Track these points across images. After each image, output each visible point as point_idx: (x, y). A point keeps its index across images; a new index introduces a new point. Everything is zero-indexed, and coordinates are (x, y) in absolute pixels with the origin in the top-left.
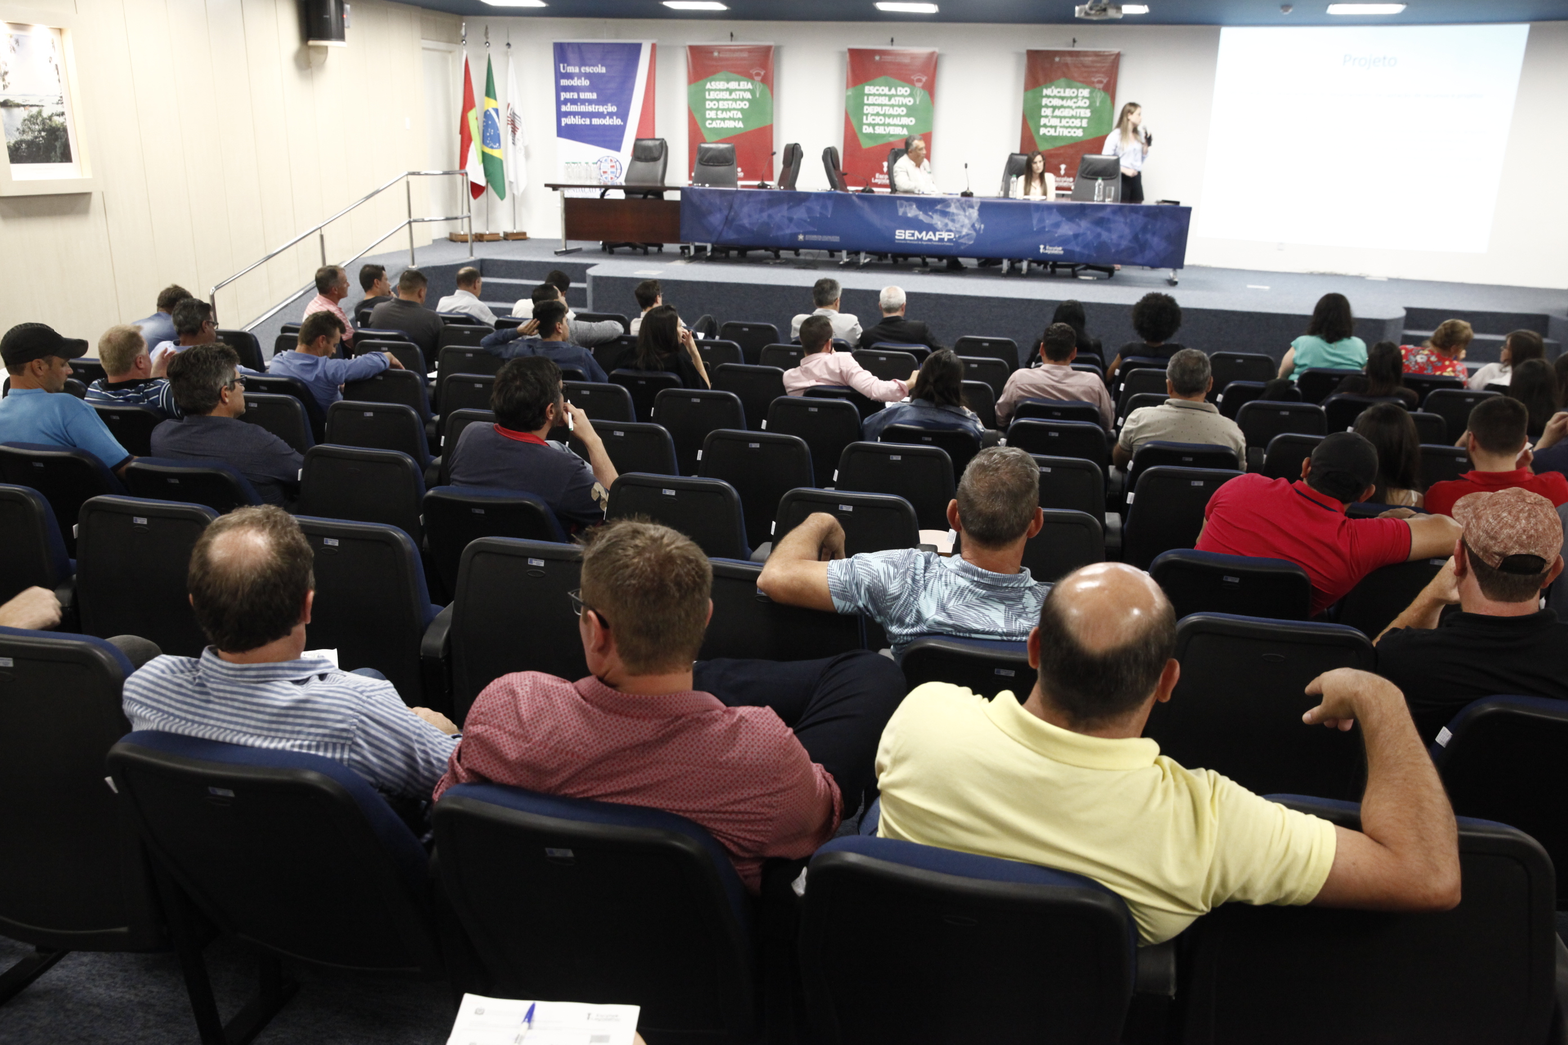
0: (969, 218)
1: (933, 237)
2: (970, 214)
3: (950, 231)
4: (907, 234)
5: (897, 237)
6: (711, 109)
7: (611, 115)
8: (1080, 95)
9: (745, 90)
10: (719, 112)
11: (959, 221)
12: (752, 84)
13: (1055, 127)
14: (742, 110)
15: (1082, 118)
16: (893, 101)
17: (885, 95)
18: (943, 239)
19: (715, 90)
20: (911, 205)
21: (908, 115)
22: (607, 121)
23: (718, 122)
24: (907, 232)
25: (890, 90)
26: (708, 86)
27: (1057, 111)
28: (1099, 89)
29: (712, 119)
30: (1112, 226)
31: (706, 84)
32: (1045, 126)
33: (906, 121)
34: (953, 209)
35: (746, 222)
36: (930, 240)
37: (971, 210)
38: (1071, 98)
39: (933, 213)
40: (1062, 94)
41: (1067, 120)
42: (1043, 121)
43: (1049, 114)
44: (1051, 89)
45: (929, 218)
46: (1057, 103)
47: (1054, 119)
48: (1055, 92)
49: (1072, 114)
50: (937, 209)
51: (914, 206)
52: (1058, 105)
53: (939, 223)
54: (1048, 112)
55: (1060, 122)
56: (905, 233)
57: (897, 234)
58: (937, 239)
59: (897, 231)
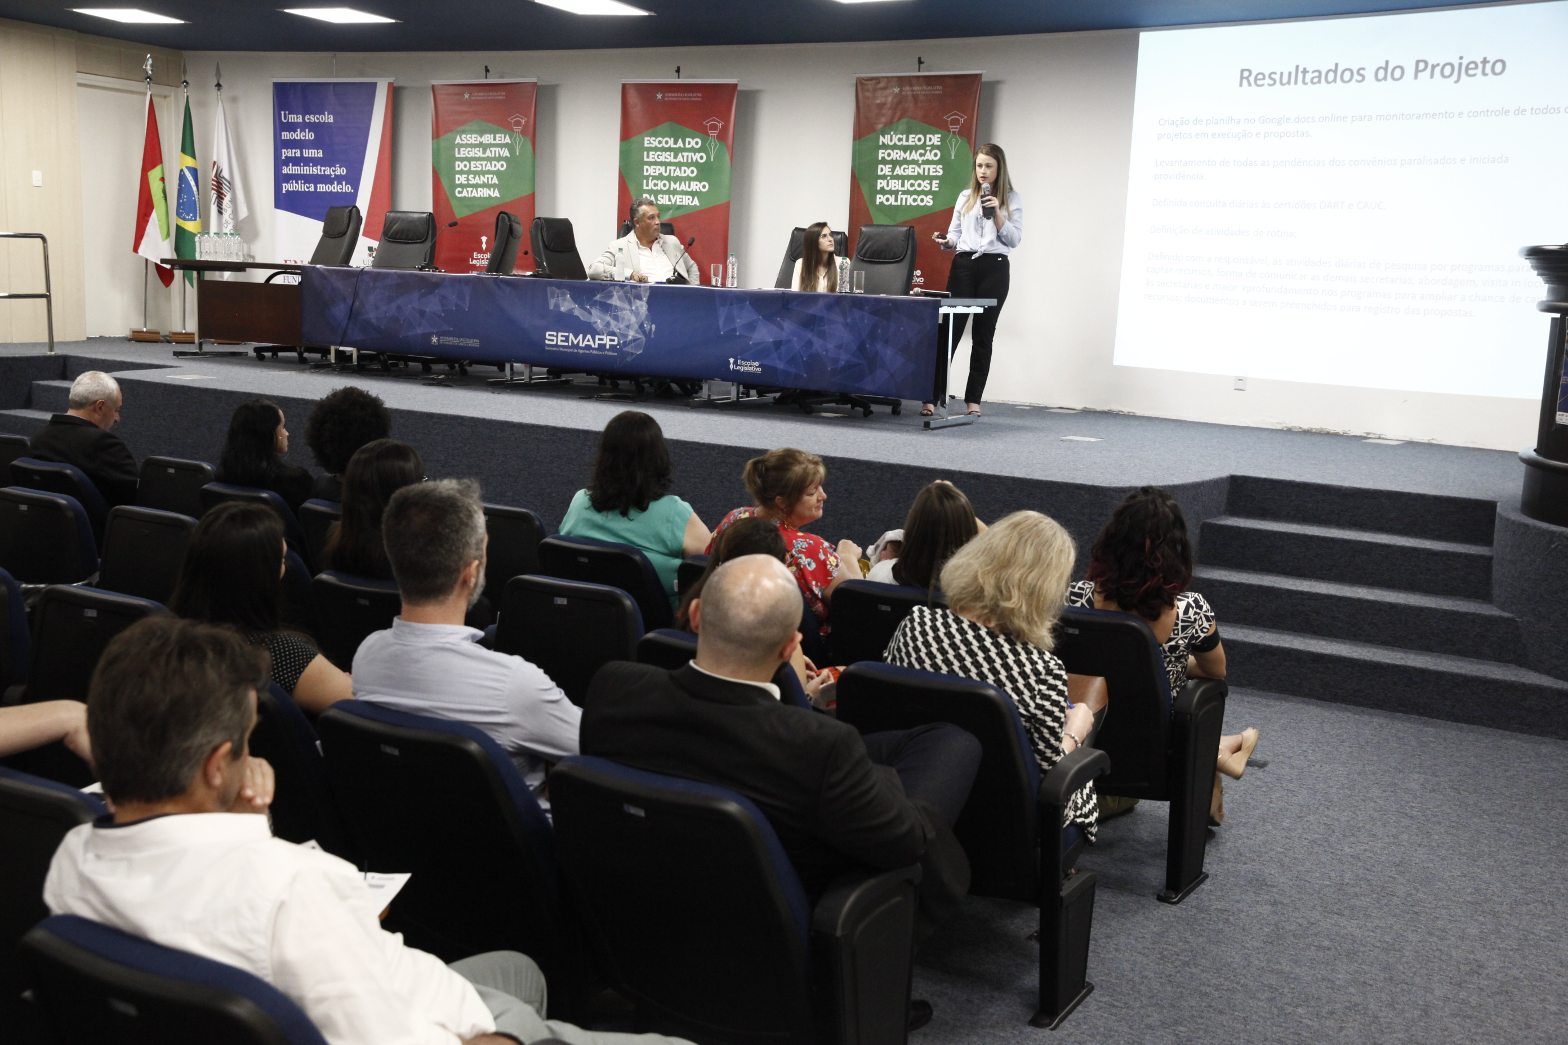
0: (636, 314)
1: (591, 343)
2: (637, 308)
3: (613, 334)
4: (560, 338)
5: (547, 342)
6: (461, 172)
7: (339, 179)
8: (928, 143)
9: (501, 146)
10: (471, 176)
11: (623, 319)
12: (510, 138)
13: (895, 193)
14: (497, 173)
15: (931, 178)
16: (680, 158)
17: (670, 149)
18: (605, 345)
19: (466, 146)
20: (564, 295)
21: (698, 179)
22: (335, 188)
23: (470, 189)
24: (560, 334)
25: (675, 143)
26: (458, 140)
27: (898, 167)
28: (954, 133)
29: (462, 186)
30: (826, 328)
31: (455, 138)
32: (883, 191)
33: (696, 186)
34: (615, 301)
35: (372, 316)
36: (588, 347)
37: (638, 303)
38: (916, 148)
39: (592, 306)
40: (904, 143)
41: (912, 181)
42: (881, 184)
43: (887, 174)
44: (889, 136)
45: (586, 314)
46: (898, 156)
47: (894, 181)
48: (895, 139)
49: (918, 172)
50: (596, 301)
51: (568, 296)
52: (898, 159)
53: (599, 321)
54: (886, 170)
55: (903, 185)
56: (557, 337)
57: (548, 337)
58: (597, 346)
59: (548, 333)
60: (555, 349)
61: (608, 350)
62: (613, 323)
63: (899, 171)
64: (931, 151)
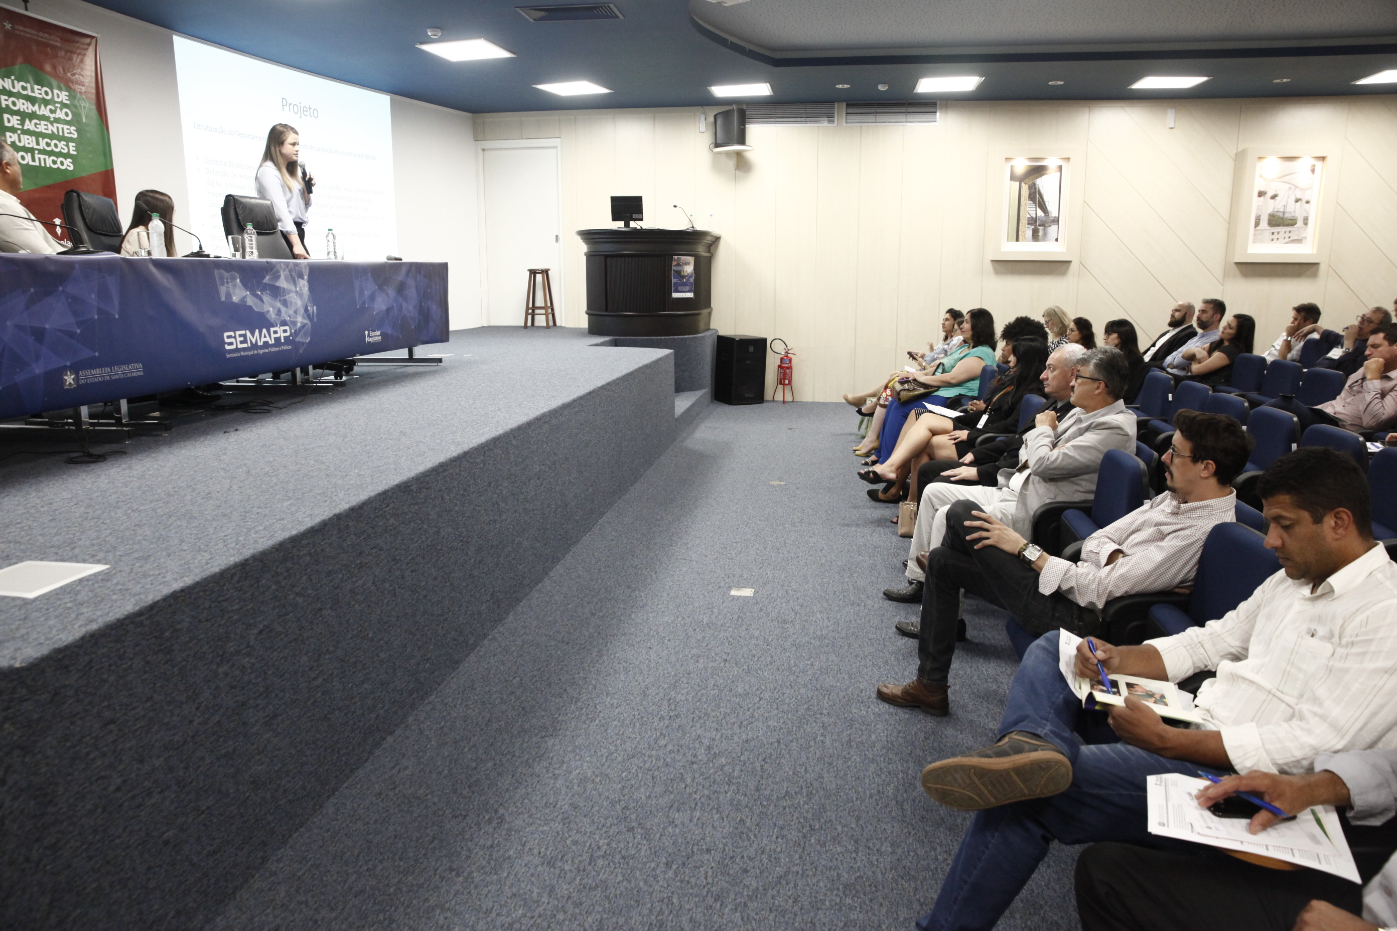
0: (300, 294)
1: (268, 339)
2: (301, 289)
3: (285, 323)
4: (238, 339)
5: (227, 347)
8: (55, 99)
11: (291, 303)
13: (31, 151)
15: (68, 140)
18: (280, 338)
20: (233, 279)
24: (238, 333)
27: (27, 121)
28: (80, 93)
34: (282, 283)
36: (266, 344)
37: (301, 283)
39: (262, 291)
40: (30, 93)
41: (47, 140)
43: (16, 126)
44: (10, 80)
45: (259, 302)
46: (25, 107)
47: (26, 137)
48: (18, 87)
49: (52, 131)
50: (265, 283)
51: (238, 280)
52: (26, 111)
53: (271, 309)
54: (14, 121)
55: (38, 144)
56: (235, 337)
57: (227, 340)
58: (273, 342)
59: (226, 334)
60: (236, 355)
61: (283, 344)
62: (283, 309)
63: (29, 125)
64: (61, 110)
